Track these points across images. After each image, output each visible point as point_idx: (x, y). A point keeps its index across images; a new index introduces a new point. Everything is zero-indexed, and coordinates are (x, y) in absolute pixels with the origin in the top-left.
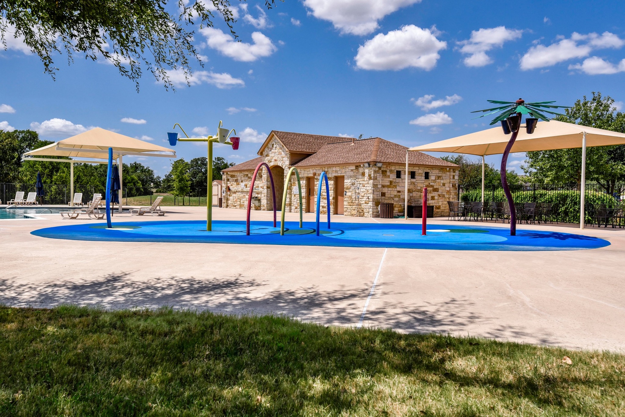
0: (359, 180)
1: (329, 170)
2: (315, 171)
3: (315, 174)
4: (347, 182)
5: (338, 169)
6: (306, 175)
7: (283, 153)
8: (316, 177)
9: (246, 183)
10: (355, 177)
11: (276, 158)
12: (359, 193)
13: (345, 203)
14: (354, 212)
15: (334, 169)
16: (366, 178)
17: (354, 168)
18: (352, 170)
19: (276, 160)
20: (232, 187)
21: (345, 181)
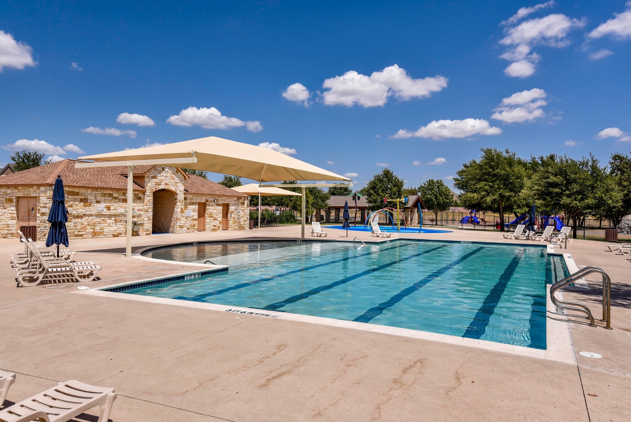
0: (240, 207)
1: (219, 199)
2: (207, 198)
3: (207, 201)
4: (232, 208)
5: (225, 198)
6: (199, 201)
7: (176, 179)
8: (207, 203)
9: (109, 204)
10: (237, 205)
11: (168, 182)
12: (239, 215)
13: (231, 222)
14: (237, 227)
15: (223, 198)
16: (245, 206)
17: (236, 199)
18: (235, 200)
19: (166, 184)
20: (71, 208)
21: (230, 207)
